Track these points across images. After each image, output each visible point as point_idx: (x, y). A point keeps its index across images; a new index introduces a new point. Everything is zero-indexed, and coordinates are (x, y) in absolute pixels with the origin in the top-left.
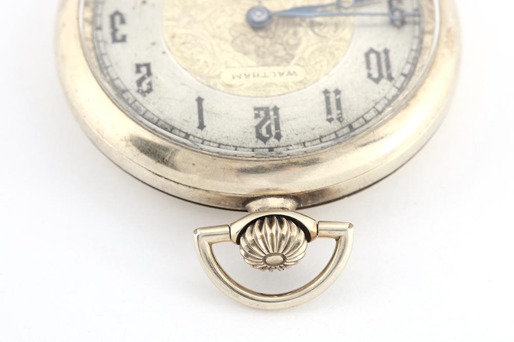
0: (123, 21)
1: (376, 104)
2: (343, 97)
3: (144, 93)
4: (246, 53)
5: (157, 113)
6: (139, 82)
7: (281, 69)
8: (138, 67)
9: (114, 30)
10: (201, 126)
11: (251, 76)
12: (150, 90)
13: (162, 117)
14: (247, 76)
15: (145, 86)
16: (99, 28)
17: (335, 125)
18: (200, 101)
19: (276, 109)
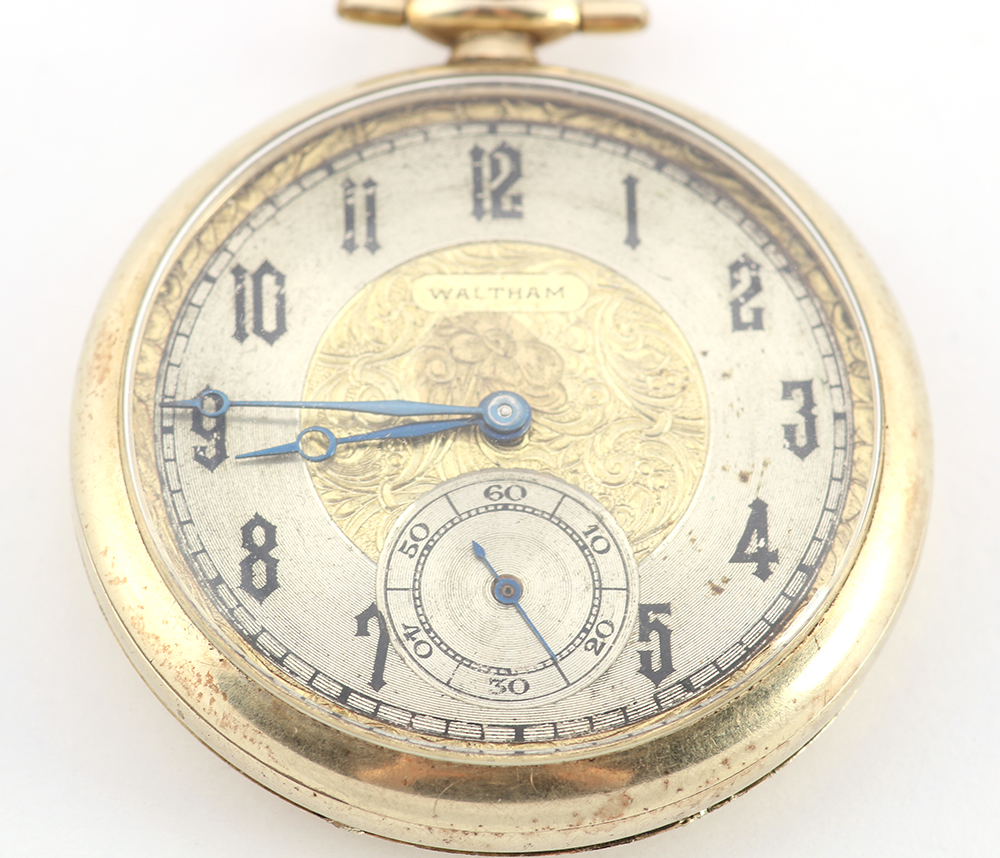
0: (790, 431)
1: (273, 217)
2: (339, 235)
3: (748, 262)
4: (534, 343)
5: (720, 218)
6: (756, 287)
7: (463, 306)
8: (757, 324)
9: (808, 410)
10: (631, 183)
11: (524, 293)
12: (735, 267)
13: (710, 208)
14: (533, 293)
15: (745, 276)
16: (838, 417)
17: (359, 173)
18: (633, 240)
19: (478, 212)
